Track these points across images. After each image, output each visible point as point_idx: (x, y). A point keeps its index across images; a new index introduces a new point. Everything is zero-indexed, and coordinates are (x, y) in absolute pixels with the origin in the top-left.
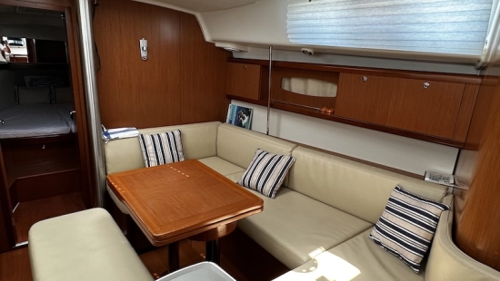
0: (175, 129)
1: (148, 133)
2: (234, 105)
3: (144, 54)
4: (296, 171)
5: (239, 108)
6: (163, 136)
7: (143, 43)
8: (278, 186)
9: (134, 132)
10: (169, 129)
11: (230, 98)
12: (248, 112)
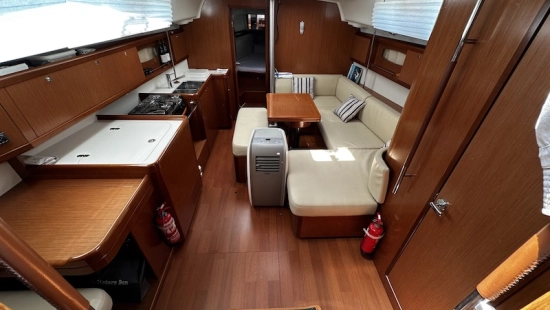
0: (311, 77)
1: (296, 76)
2: (355, 64)
3: (302, 31)
4: (365, 111)
5: (357, 67)
6: (304, 79)
7: (302, 24)
8: (351, 117)
9: (290, 75)
10: (308, 76)
11: (353, 60)
12: (360, 70)
